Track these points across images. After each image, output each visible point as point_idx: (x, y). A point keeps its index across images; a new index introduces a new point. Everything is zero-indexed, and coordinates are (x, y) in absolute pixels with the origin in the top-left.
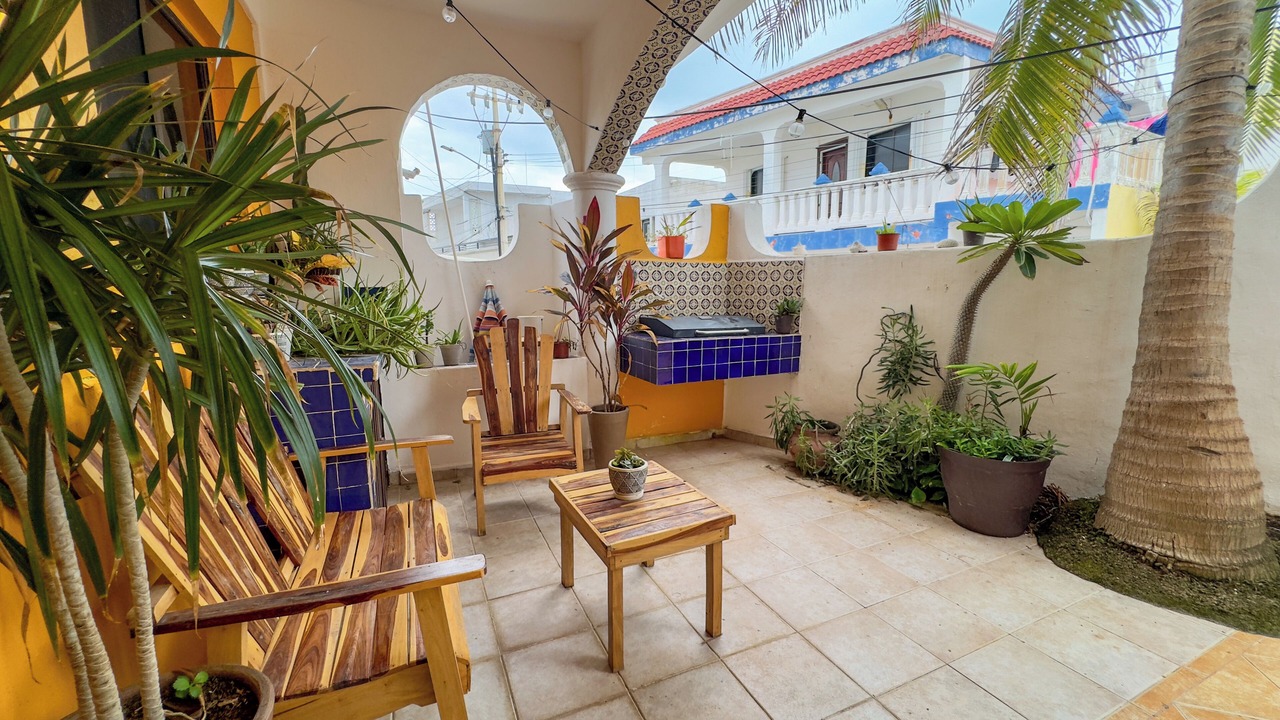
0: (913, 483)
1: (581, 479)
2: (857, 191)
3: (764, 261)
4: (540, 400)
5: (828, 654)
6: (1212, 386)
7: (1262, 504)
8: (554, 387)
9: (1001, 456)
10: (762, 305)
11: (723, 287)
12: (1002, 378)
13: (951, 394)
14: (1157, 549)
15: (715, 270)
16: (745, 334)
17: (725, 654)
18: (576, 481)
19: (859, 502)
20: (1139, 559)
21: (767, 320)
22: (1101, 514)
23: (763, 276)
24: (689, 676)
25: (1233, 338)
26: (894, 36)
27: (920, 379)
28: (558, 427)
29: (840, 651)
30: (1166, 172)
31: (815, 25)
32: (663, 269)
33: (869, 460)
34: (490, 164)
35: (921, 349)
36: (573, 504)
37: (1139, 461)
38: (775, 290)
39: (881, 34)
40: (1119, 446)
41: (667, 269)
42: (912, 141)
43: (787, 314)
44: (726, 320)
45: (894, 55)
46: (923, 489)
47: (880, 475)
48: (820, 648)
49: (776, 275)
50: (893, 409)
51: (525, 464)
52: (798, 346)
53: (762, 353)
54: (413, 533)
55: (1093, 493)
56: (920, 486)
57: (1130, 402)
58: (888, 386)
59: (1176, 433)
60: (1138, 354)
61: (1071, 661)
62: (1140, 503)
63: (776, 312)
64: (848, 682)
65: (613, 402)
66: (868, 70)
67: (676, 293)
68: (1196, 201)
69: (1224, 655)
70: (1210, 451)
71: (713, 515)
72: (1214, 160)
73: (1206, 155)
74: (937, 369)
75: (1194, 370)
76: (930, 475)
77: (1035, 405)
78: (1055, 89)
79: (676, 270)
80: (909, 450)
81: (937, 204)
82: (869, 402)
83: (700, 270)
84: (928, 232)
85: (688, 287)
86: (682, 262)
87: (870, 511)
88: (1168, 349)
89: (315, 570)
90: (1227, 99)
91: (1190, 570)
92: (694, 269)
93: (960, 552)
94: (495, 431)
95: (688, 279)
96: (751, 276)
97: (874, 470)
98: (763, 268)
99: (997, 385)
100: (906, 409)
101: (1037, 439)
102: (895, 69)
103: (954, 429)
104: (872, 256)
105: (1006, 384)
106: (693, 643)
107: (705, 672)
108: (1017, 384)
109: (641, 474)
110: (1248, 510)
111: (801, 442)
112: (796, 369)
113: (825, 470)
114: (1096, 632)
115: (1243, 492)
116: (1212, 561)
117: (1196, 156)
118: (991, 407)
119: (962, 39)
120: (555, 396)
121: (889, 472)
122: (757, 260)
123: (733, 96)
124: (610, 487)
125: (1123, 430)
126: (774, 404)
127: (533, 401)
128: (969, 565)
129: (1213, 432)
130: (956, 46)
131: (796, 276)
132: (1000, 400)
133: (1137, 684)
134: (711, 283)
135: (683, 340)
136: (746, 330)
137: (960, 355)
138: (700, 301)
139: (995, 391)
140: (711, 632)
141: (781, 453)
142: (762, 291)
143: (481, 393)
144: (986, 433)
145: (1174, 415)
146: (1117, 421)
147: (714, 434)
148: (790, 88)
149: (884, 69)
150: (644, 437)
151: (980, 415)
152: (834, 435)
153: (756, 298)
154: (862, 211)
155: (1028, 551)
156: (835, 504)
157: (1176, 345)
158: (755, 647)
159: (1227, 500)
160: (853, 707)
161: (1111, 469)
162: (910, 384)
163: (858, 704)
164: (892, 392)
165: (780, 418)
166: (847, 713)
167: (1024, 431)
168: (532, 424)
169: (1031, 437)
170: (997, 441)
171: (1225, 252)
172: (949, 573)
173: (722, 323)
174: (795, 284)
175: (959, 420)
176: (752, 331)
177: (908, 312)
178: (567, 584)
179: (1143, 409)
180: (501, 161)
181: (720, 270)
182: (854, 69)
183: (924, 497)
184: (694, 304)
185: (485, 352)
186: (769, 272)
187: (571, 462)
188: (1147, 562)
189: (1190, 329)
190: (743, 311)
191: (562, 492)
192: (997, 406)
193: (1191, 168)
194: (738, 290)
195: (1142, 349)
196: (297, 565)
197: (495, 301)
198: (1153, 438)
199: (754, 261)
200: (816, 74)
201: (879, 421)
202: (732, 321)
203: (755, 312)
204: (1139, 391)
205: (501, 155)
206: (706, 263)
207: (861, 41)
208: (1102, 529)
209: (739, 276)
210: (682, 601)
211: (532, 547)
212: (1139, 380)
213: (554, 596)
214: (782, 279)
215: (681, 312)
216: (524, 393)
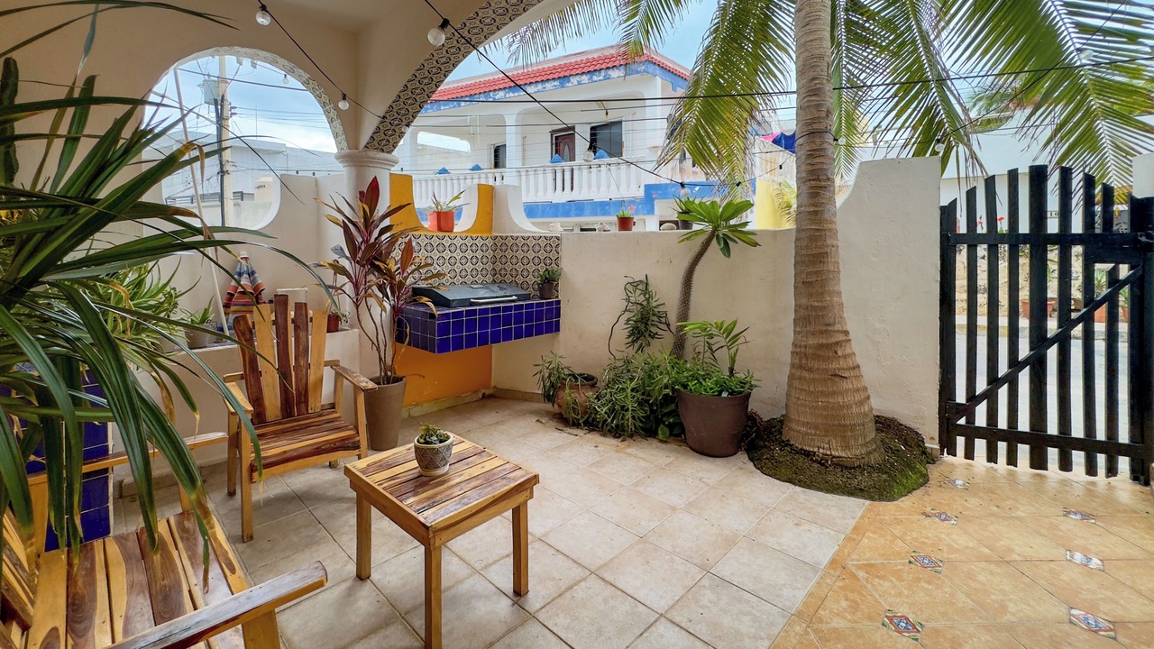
0: (659, 422)
1: (380, 461)
2: (585, 172)
3: (526, 235)
4: (312, 379)
5: (621, 587)
6: (838, 331)
7: (871, 409)
8: (327, 364)
9: (720, 393)
10: (525, 274)
11: (490, 257)
12: (715, 331)
13: (679, 345)
14: (821, 451)
15: (482, 242)
16: (513, 301)
17: (535, 609)
18: (375, 463)
19: (619, 444)
20: (812, 459)
21: (531, 287)
22: (785, 429)
23: (525, 248)
24: (506, 640)
25: (844, 298)
26: (607, 53)
27: (656, 334)
28: (333, 406)
29: (629, 582)
30: (798, 188)
31: (557, 43)
32: (435, 242)
33: (624, 406)
34: (214, 115)
35: (656, 310)
36: (380, 488)
37: (804, 388)
38: (536, 261)
39: (597, 50)
40: (791, 377)
41: (438, 241)
42: (623, 136)
43: (549, 282)
44: (495, 288)
45: (608, 68)
46: (666, 426)
47: (633, 417)
48: (613, 582)
49: (537, 248)
50: (639, 360)
51: (301, 452)
52: (558, 310)
53: (529, 317)
54: (184, 556)
55: (777, 415)
56: (664, 423)
57: (795, 345)
58: (633, 341)
59: (823, 365)
60: (796, 311)
61: (785, 548)
62: (808, 419)
63: (539, 280)
64: (641, 608)
65: (389, 373)
66: (589, 76)
67: (447, 264)
68: (816, 209)
69: (867, 520)
70: (841, 377)
71: (519, 477)
72: (823, 183)
73: (818, 180)
74: (668, 325)
75: (827, 322)
76: (669, 414)
77: (737, 350)
78: (725, 117)
79: (447, 242)
80: (656, 393)
81: (646, 186)
82: (619, 356)
83: (469, 242)
84: (640, 207)
85: (458, 258)
86: (452, 235)
87: (629, 450)
88: (813, 307)
89: (55, 630)
90: (825, 146)
91: (841, 463)
92: (464, 242)
93: (700, 475)
94: (259, 418)
95: (458, 251)
96: (515, 248)
97: (629, 415)
98: (526, 242)
99: (711, 336)
100: (649, 360)
101: (741, 376)
102: (609, 78)
103: (685, 374)
104: (615, 235)
105: (717, 335)
106: (504, 606)
107: (521, 632)
108: (725, 335)
109: (449, 448)
110: (865, 415)
111: (567, 395)
112: (558, 329)
113: (588, 418)
114: (796, 522)
115: (861, 403)
116: (851, 454)
117: (814, 180)
118: (708, 354)
119: (655, 63)
120: (328, 374)
121: (641, 414)
122: (520, 235)
123: (478, 81)
124: (415, 464)
125: (793, 365)
126: (541, 363)
127: (304, 380)
128: (708, 485)
129: (842, 363)
130: (651, 68)
131: (554, 249)
132: (714, 348)
133: (824, 555)
134: (479, 254)
135: (461, 309)
136: (514, 298)
137: (684, 316)
138: (469, 270)
139: (710, 341)
140: (519, 591)
141: (548, 406)
142: (525, 261)
143: (242, 377)
144: (707, 376)
145: (820, 353)
146: (787, 358)
147: (484, 394)
148: (528, 82)
149: (601, 78)
150: (417, 405)
151: (701, 361)
152: (593, 386)
153: (520, 267)
154: (590, 187)
155: (744, 466)
156: (601, 448)
157: (816, 304)
158: (560, 596)
159: (855, 410)
160: (648, 628)
161: (788, 395)
162: (649, 339)
163: (651, 625)
164: (637, 345)
165: (547, 375)
166: (645, 635)
167: (731, 370)
168: (303, 405)
169: (737, 375)
170: (716, 381)
171: (835, 242)
172: (696, 494)
173: (493, 291)
174: (553, 255)
175: (688, 365)
176: (521, 297)
177: (644, 279)
178: (362, 575)
179: (803, 350)
180: (227, 113)
181: (486, 242)
182: (578, 74)
183: (667, 431)
184: (464, 273)
185: (247, 332)
186: (531, 245)
187: (354, 443)
188: (816, 461)
189: (822, 293)
190: (508, 278)
191: (364, 477)
192: (713, 352)
193: (812, 187)
194: (504, 260)
195: (798, 307)
196: (25, 628)
197: (251, 274)
198: (810, 370)
199: (517, 235)
200: (548, 73)
201: (629, 371)
202: (501, 289)
203: (520, 280)
204: (799, 337)
205: (227, 107)
206: (474, 236)
207: (582, 53)
208: (788, 441)
209: (504, 248)
210: (486, 567)
211: (314, 543)
212: (798, 329)
213: (350, 592)
214: (542, 251)
215: (452, 281)
216: (293, 373)
